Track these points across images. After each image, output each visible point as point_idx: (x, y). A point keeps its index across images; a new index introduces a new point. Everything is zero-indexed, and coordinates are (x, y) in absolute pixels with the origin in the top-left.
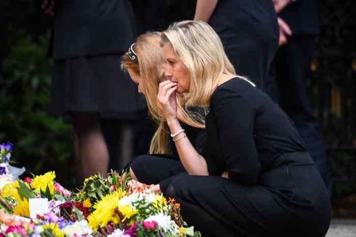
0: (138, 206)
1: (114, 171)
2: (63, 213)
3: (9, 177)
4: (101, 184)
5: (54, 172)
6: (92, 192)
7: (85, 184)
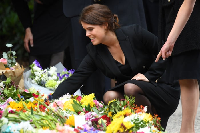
0: (135, 122)
1: (126, 96)
2: (93, 124)
3: (69, 96)
4: (117, 105)
5: (94, 94)
6: (112, 109)
7: (109, 104)
